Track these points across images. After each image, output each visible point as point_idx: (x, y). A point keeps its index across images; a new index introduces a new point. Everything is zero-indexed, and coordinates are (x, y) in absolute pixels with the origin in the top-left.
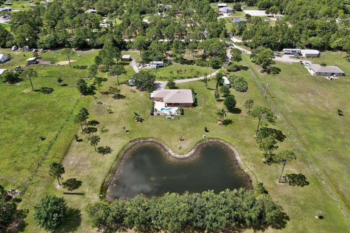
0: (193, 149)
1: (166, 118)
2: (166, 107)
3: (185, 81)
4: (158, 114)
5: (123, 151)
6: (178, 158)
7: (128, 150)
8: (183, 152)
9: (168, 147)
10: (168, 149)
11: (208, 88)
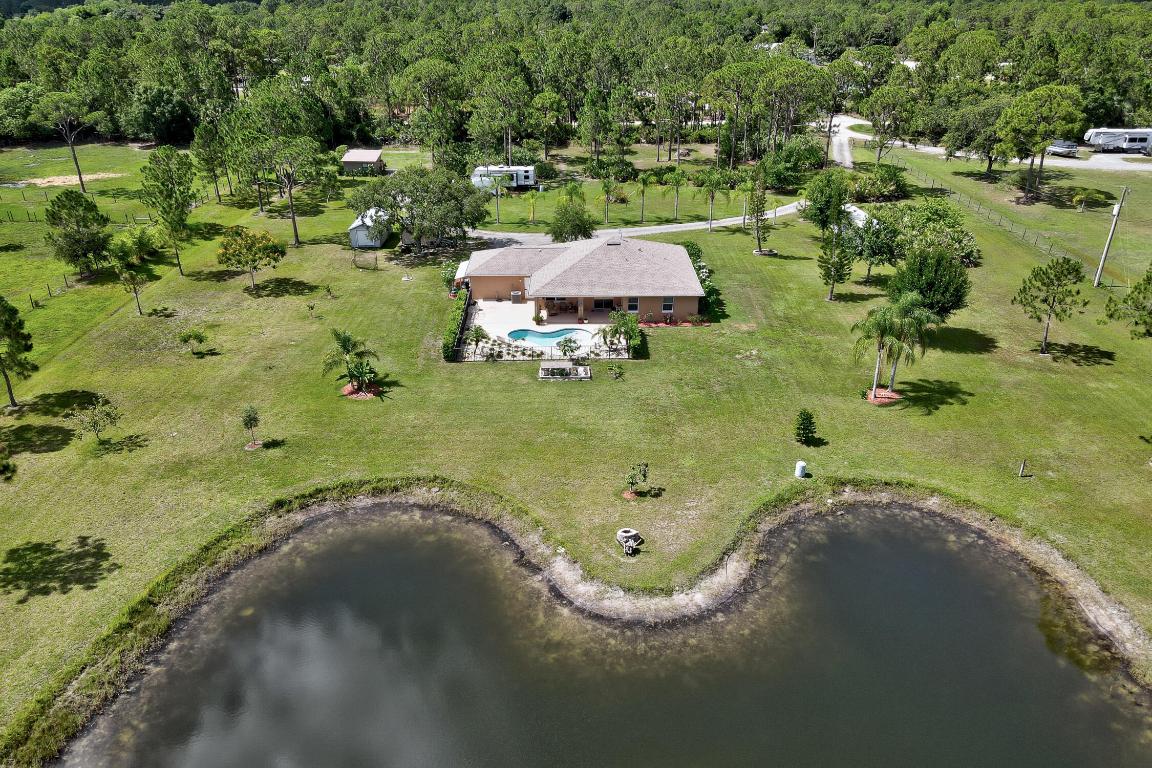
0: (735, 556)
1: (541, 374)
2: (539, 322)
3: (645, 230)
4: (491, 356)
5: (205, 571)
6: (628, 616)
7: (238, 567)
8: (660, 578)
9: (546, 539)
10: (548, 552)
11: (771, 251)
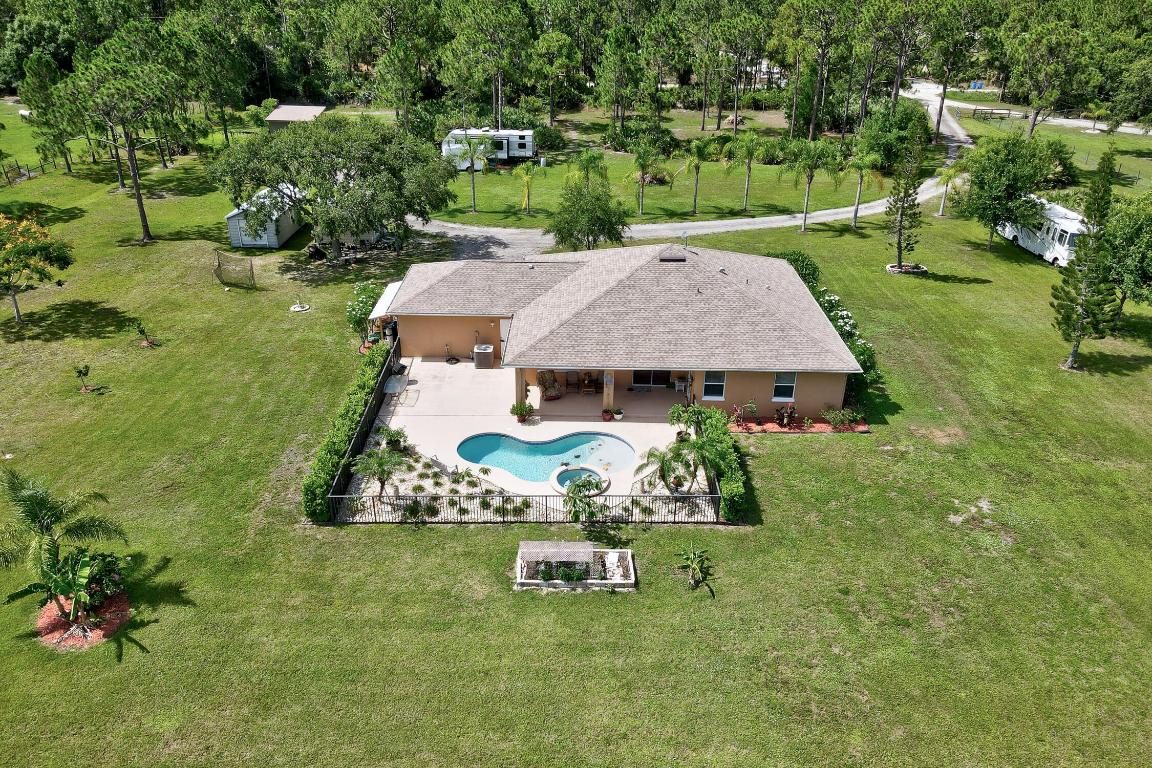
1: (519, 574)
2: (524, 414)
4: (413, 509)
11: (917, 267)
